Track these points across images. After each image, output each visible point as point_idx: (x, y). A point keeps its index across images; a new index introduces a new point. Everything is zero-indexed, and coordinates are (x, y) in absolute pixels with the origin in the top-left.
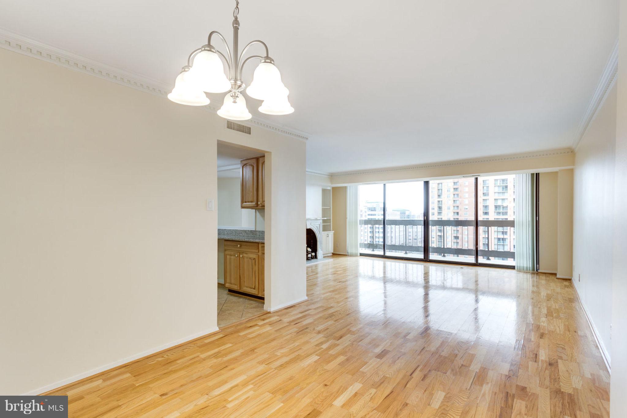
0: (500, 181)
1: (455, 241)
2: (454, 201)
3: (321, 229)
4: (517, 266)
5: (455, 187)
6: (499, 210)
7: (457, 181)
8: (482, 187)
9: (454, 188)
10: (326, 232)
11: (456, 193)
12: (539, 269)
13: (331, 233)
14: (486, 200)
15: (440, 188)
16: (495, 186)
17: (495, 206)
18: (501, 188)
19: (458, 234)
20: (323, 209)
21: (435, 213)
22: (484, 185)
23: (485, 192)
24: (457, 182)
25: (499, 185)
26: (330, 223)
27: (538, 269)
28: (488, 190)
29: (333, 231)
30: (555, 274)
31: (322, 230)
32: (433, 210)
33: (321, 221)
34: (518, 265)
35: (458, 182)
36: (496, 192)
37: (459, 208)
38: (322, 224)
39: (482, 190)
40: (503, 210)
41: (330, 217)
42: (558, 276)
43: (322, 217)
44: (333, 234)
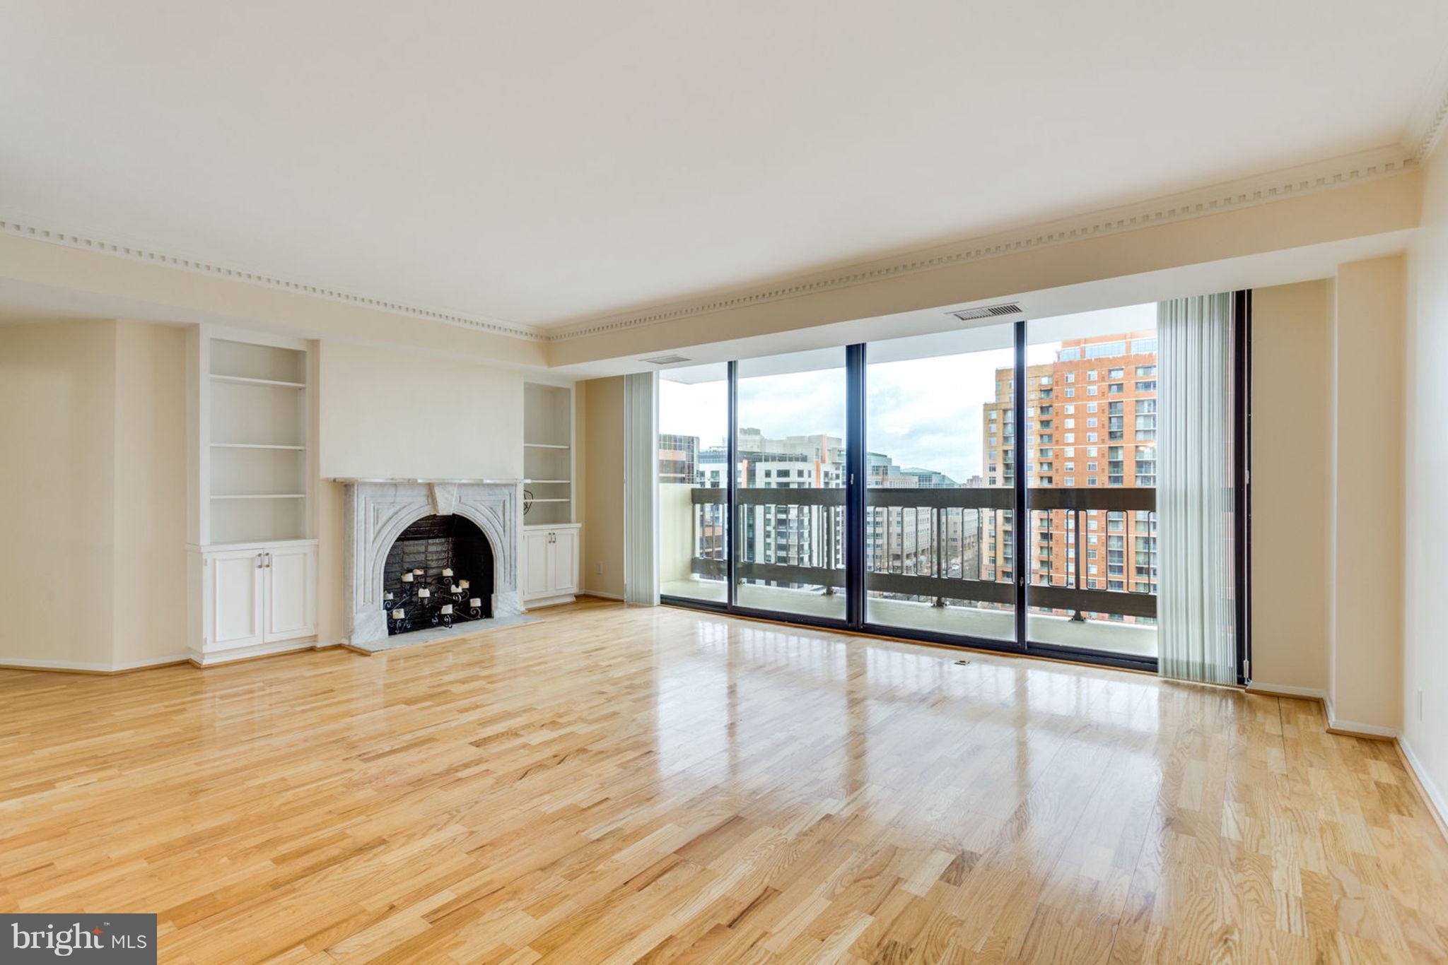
1: (1045, 543)
2: (1041, 450)
3: (518, 516)
4: (1165, 660)
5: (1045, 417)
6: (1146, 472)
7: (1047, 405)
8: (1107, 419)
9: (1042, 420)
10: (544, 529)
11: (1047, 431)
12: (1250, 677)
13: (570, 530)
14: (1117, 448)
17: (1137, 462)
19: (1050, 528)
20: (528, 450)
21: (996, 479)
22: (1111, 413)
23: (1114, 429)
24: (1048, 407)
26: (570, 497)
27: (1246, 675)
28: (1120, 426)
29: (577, 522)
30: (1316, 705)
31: (520, 520)
32: (994, 472)
33: (521, 490)
34: (1169, 656)
35: (1051, 406)
36: (1140, 431)
37: (1053, 466)
39: (1107, 426)
41: (567, 478)
42: (1334, 720)
43: (526, 477)
44: (575, 534)
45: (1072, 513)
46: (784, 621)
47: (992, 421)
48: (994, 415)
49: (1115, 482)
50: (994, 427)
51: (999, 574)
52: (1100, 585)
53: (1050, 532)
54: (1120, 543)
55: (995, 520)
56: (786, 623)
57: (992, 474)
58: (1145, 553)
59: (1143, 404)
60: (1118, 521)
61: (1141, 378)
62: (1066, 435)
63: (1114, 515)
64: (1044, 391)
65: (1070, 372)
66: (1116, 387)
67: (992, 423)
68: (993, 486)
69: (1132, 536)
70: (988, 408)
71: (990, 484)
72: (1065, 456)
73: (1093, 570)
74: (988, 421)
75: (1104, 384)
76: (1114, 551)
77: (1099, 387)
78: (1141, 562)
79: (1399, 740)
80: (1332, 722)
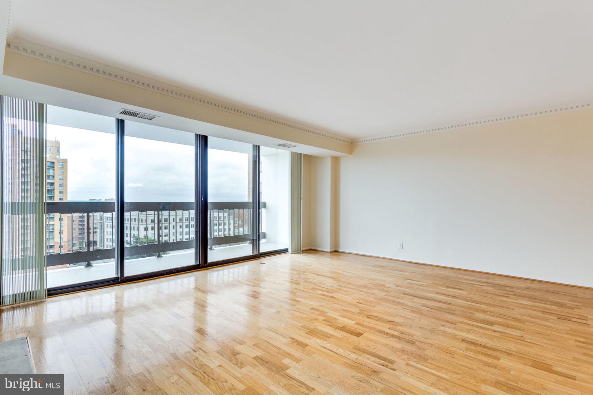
79: (338, 250)
80: (329, 250)
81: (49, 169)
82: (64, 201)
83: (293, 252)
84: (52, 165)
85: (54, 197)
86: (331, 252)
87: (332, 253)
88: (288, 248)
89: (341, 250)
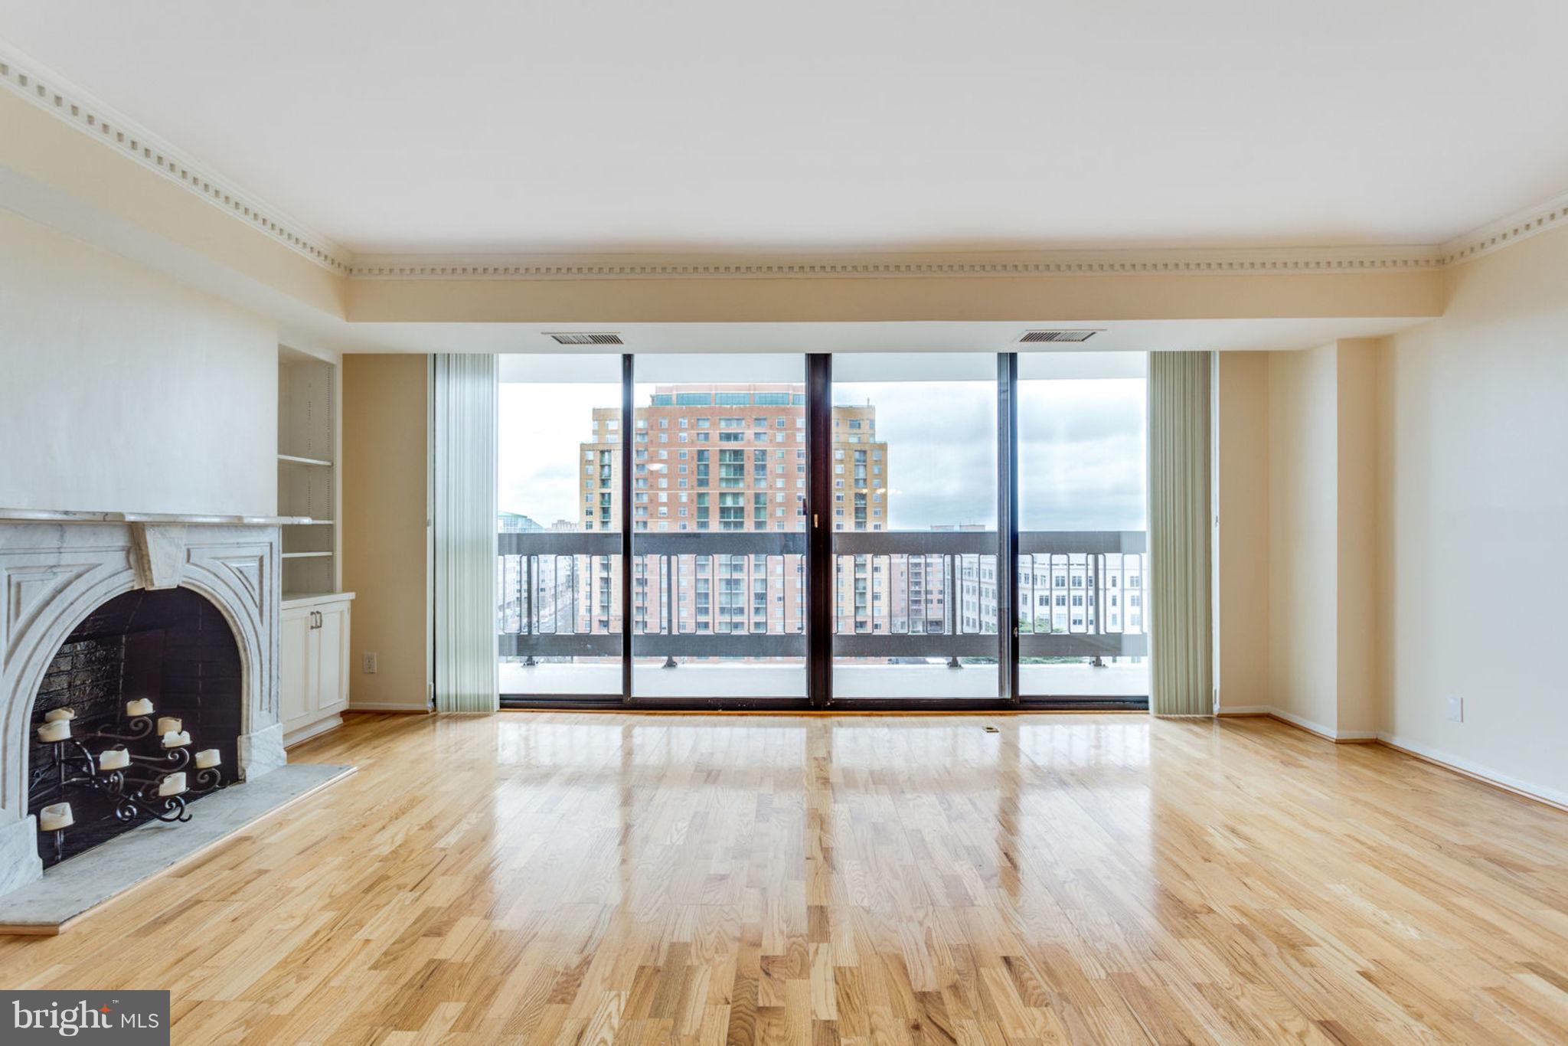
0: (730, 455)
2: (637, 494)
3: (275, 581)
6: (727, 518)
8: (696, 466)
9: (638, 463)
10: (306, 604)
11: (642, 475)
13: (336, 607)
14: (704, 495)
15: (606, 462)
16: (720, 465)
17: (720, 508)
18: (732, 469)
20: (283, 467)
21: (593, 524)
22: (699, 461)
23: (702, 477)
25: (728, 462)
26: (331, 549)
28: (708, 474)
29: (345, 590)
31: (277, 589)
33: (275, 537)
36: (722, 479)
37: (648, 510)
38: (279, 556)
39: (696, 473)
40: (734, 518)
41: (330, 516)
43: (280, 514)
44: (346, 610)
45: (665, 558)
46: (716, 709)
47: (590, 462)
48: (590, 456)
49: (702, 526)
50: (590, 469)
51: (595, 624)
52: (690, 629)
53: (645, 577)
54: (706, 586)
55: (591, 567)
56: (720, 711)
57: (589, 518)
58: (728, 594)
59: (725, 454)
60: (704, 565)
61: (724, 429)
62: (660, 480)
63: (702, 559)
64: (640, 434)
65: (664, 418)
66: (703, 435)
67: (590, 465)
68: (589, 531)
69: (716, 578)
70: (584, 448)
71: (587, 528)
72: (660, 501)
73: (684, 614)
74: (584, 462)
75: (693, 432)
76: (701, 593)
77: (689, 434)
78: (724, 602)
79: (1387, 741)
80: (1333, 733)
81: (858, 465)
82: (883, 530)
83: (1164, 714)
84: (862, 458)
85: (865, 522)
86: (1339, 742)
87: (1341, 746)
88: (1147, 697)
89: (1398, 742)
